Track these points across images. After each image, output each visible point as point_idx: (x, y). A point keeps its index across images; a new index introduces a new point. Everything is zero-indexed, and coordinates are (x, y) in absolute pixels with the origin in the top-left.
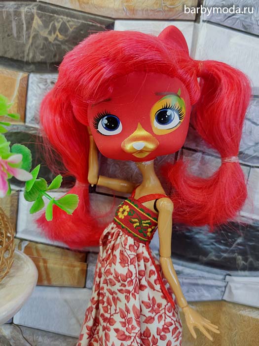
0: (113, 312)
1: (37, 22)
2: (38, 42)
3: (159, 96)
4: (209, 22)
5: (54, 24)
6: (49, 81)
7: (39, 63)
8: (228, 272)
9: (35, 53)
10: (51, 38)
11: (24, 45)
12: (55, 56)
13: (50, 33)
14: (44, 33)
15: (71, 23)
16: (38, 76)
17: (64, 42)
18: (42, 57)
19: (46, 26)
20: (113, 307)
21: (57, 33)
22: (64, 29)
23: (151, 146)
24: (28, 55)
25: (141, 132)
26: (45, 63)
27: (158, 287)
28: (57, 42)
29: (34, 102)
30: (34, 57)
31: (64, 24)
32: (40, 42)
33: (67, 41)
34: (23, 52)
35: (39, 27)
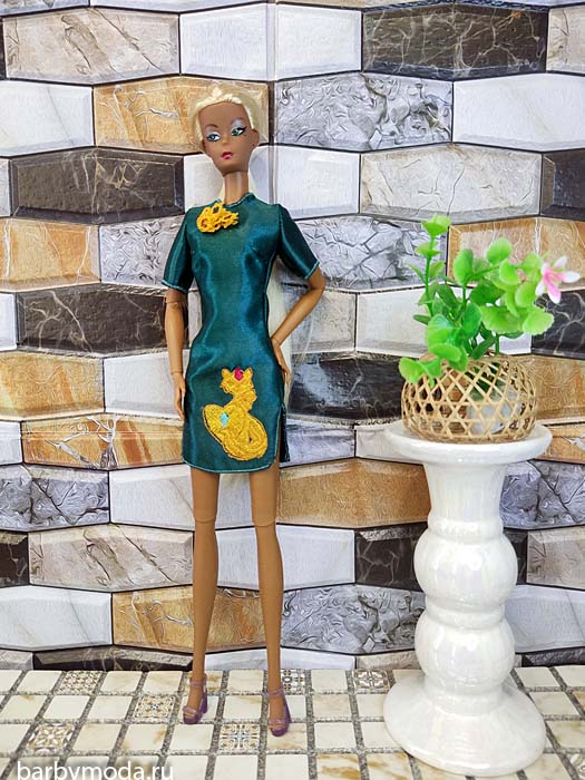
1: (100, 168)
2: (104, 190)
4: (282, 144)
5: (118, 171)
6: (121, 232)
7: (108, 213)
8: (356, 421)
9: (102, 203)
10: (118, 185)
11: (89, 196)
14: (109, 180)
15: (137, 166)
16: (109, 227)
17: (131, 188)
18: (110, 207)
19: (110, 173)
21: (123, 178)
22: (129, 174)
24: (95, 205)
26: (114, 212)
28: (124, 188)
29: (108, 256)
30: (101, 208)
31: (129, 168)
32: (106, 190)
33: (135, 186)
34: (89, 204)
35: (102, 173)
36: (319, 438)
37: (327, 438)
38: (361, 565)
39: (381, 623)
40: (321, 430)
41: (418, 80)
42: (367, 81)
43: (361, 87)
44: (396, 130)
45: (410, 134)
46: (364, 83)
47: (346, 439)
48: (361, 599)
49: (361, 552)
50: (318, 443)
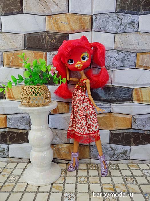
0: (78, 110)
1: (47, 37)
3: (82, 53)
4: (95, 31)
5: (52, 38)
6: (53, 54)
7: (49, 49)
8: (111, 103)
9: (48, 46)
10: (52, 42)
11: (44, 44)
12: (54, 46)
13: (51, 40)
15: (57, 37)
16: (49, 52)
17: (55, 42)
18: (50, 47)
19: (50, 38)
20: (78, 109)
21: (53, 40)
22: (55, 39)
23: (82, 65)
24: (46, 47)
25: (79, 62)
26: (51, 49)
27: (88, 102)
29: (49, 60)
30: (48, 47)
31: (55, 37)
32: (49, 43)
34: (44, 46)
35: (48, 39)
38: (111, 139)
39: (116, 153)
41: (130, 15)
42: (117, 15)
43: (115, 17)
44: (124, 28)
45: (128, 29)
46: (116, 15)
48: (111, 148)
49: (111, 136)
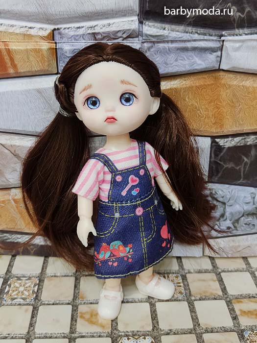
36: (185, 49)
37: (194, 49)
40: (189, 41)
47: (212, 50)
50: (184, 55)
